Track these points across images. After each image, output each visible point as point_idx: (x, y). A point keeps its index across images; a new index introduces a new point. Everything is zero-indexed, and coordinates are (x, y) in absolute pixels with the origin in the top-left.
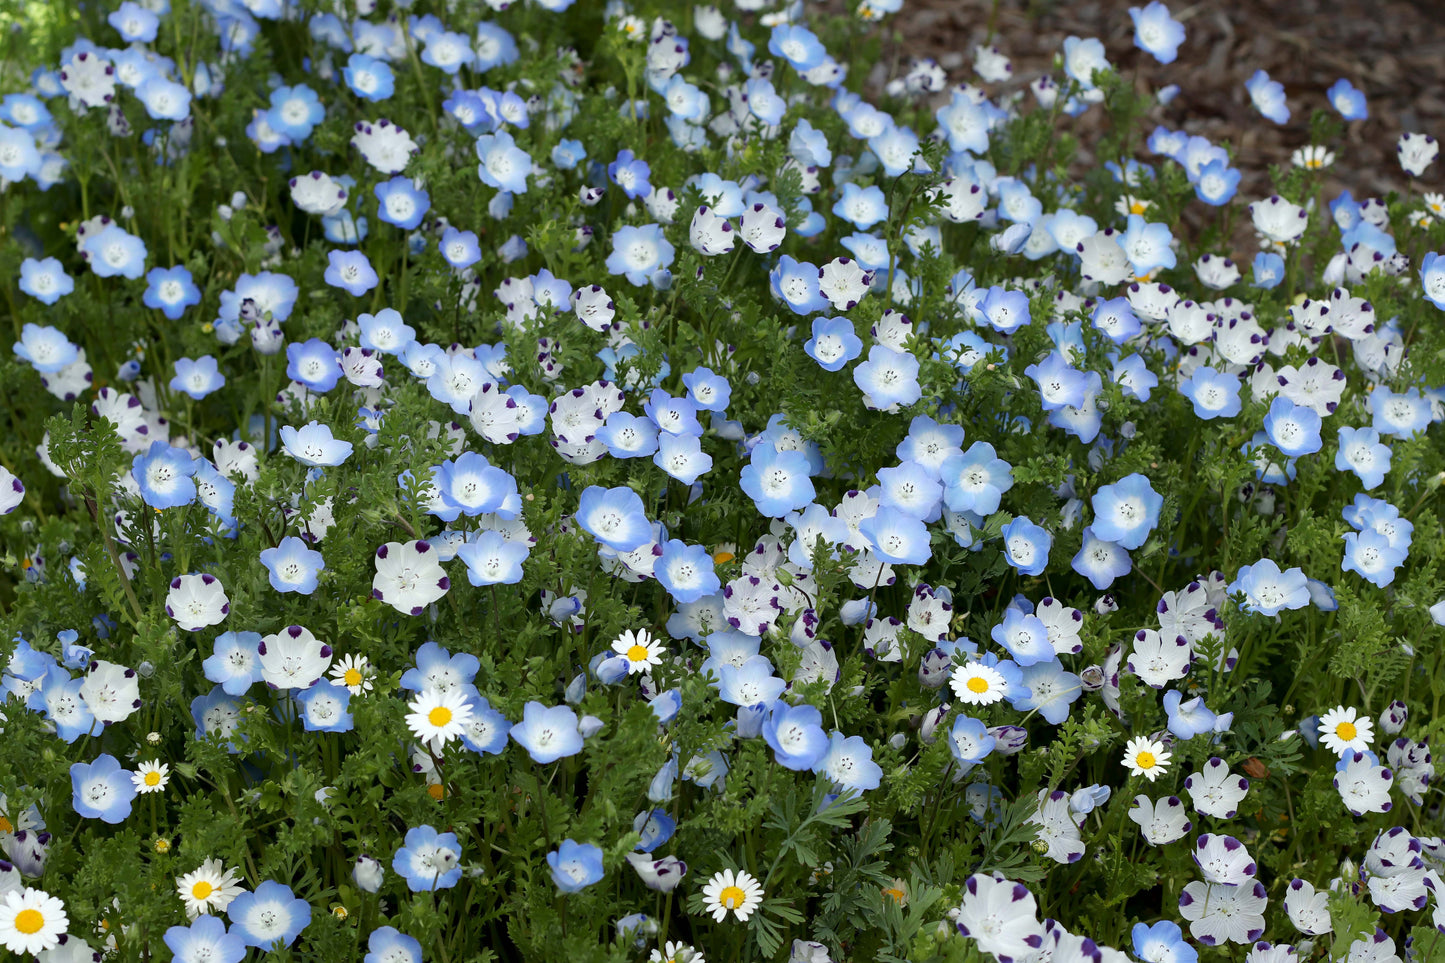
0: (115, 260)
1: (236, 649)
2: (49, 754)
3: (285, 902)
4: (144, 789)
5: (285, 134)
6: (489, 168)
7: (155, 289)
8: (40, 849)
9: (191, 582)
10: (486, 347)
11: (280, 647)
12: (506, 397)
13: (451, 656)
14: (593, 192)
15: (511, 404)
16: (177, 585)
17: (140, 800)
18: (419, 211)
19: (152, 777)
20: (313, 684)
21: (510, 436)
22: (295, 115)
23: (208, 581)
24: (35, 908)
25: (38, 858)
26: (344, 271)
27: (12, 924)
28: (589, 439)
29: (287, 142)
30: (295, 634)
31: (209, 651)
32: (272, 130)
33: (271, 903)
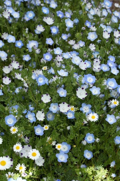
0: (11, 40)
1: (54, 106)
2: (29, 125)
3: (66, 145)
4: (45, 129)
5: (29, 18)
6: (67, 24)
7: (17, 44)
8: (28, 140)
9: (45, 95)
10: (71, 52)
11: (62, 106)
12: (84, 62)
13: (87, 105)
14: (84, 28)
15: (85, 63)
16: (42, 96)
17: (45, 131)
18: (57, 31)
19: (46, 127)
20: (67, 111)
21: (85, 68)
22: (30, 15)
23: (47, 95)
24: (34, 152)
25: (28, 141)
26: (49, 41)
27: (31, 155)
28: (99, 68)
29: (29, 20)
30: (64, 103)
31: (49, 106)
32: (27, 18)
33: (64, 145)
